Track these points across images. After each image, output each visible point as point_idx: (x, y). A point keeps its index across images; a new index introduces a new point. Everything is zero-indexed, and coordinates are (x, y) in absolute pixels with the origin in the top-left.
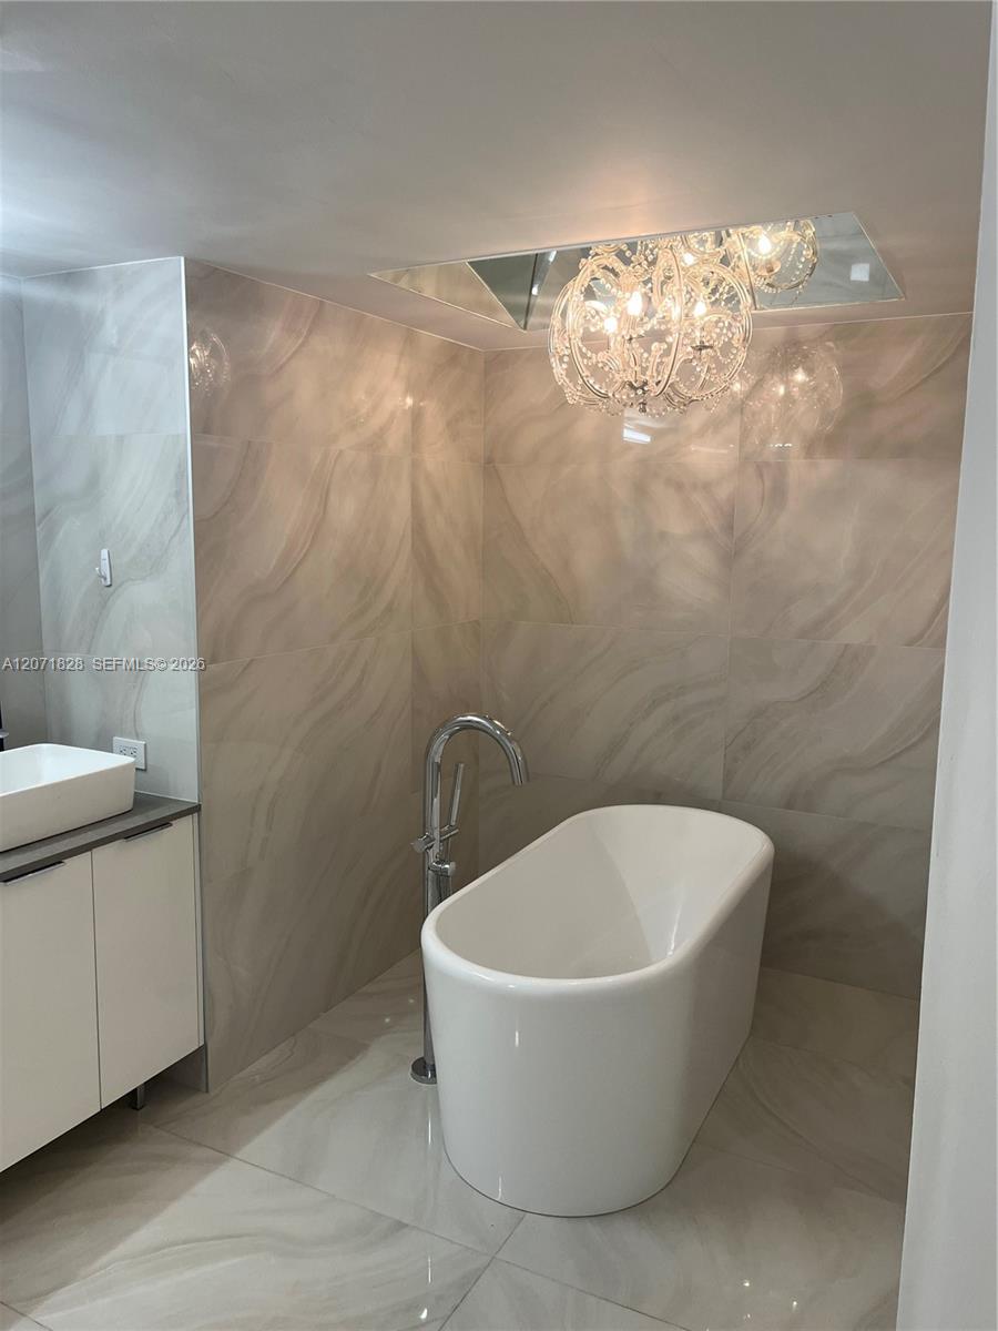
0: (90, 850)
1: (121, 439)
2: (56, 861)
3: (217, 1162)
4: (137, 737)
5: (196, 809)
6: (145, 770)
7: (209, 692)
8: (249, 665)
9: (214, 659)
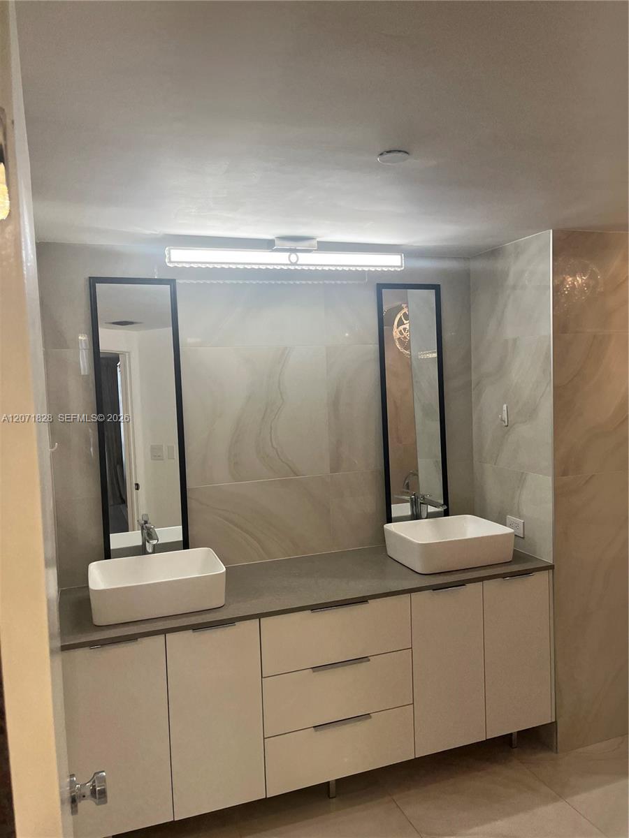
0: (482, 581)
1: (515, 340)
2: (461, 584)
3: (555, 800)
4: (520, 517)
5: (551, 567)
6: (523, 538)
7: (560, 493)
8: (591, 478)
9: (565, 473)
